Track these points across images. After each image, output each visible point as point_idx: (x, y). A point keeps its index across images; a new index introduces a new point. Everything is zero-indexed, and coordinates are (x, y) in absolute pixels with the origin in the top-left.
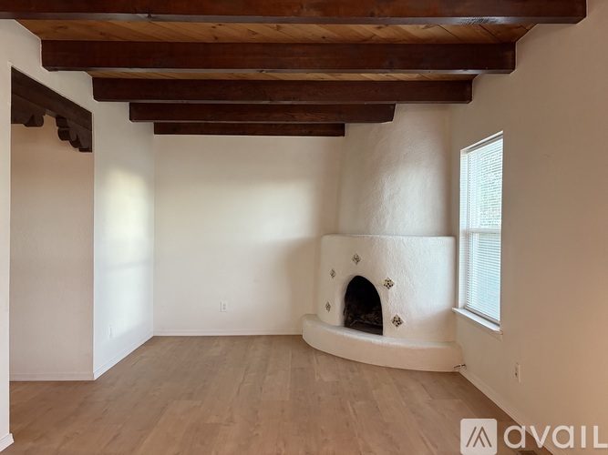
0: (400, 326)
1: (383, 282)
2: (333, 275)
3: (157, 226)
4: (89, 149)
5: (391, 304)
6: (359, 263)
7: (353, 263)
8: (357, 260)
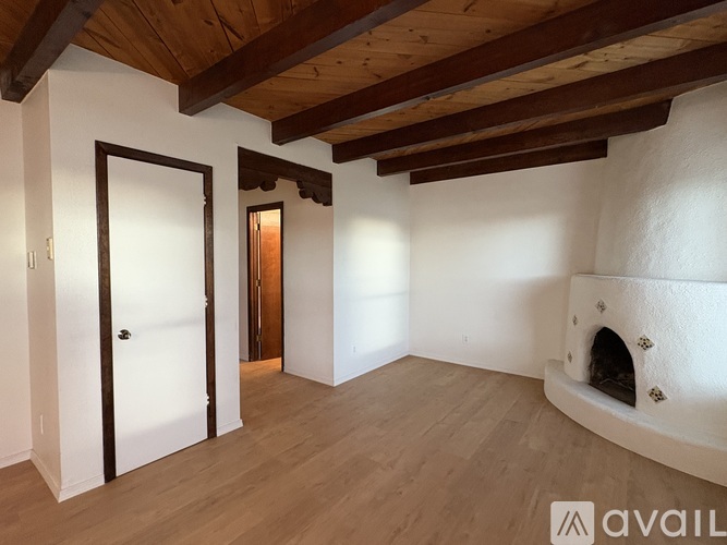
0: (661, 403)
1: (637, 340)
2: (575, 323)
3: (412, 263)
4: (328, 203)
5: (647, 371)
6: (604, 312)
7: (597, 311)
8: (602, 307)
